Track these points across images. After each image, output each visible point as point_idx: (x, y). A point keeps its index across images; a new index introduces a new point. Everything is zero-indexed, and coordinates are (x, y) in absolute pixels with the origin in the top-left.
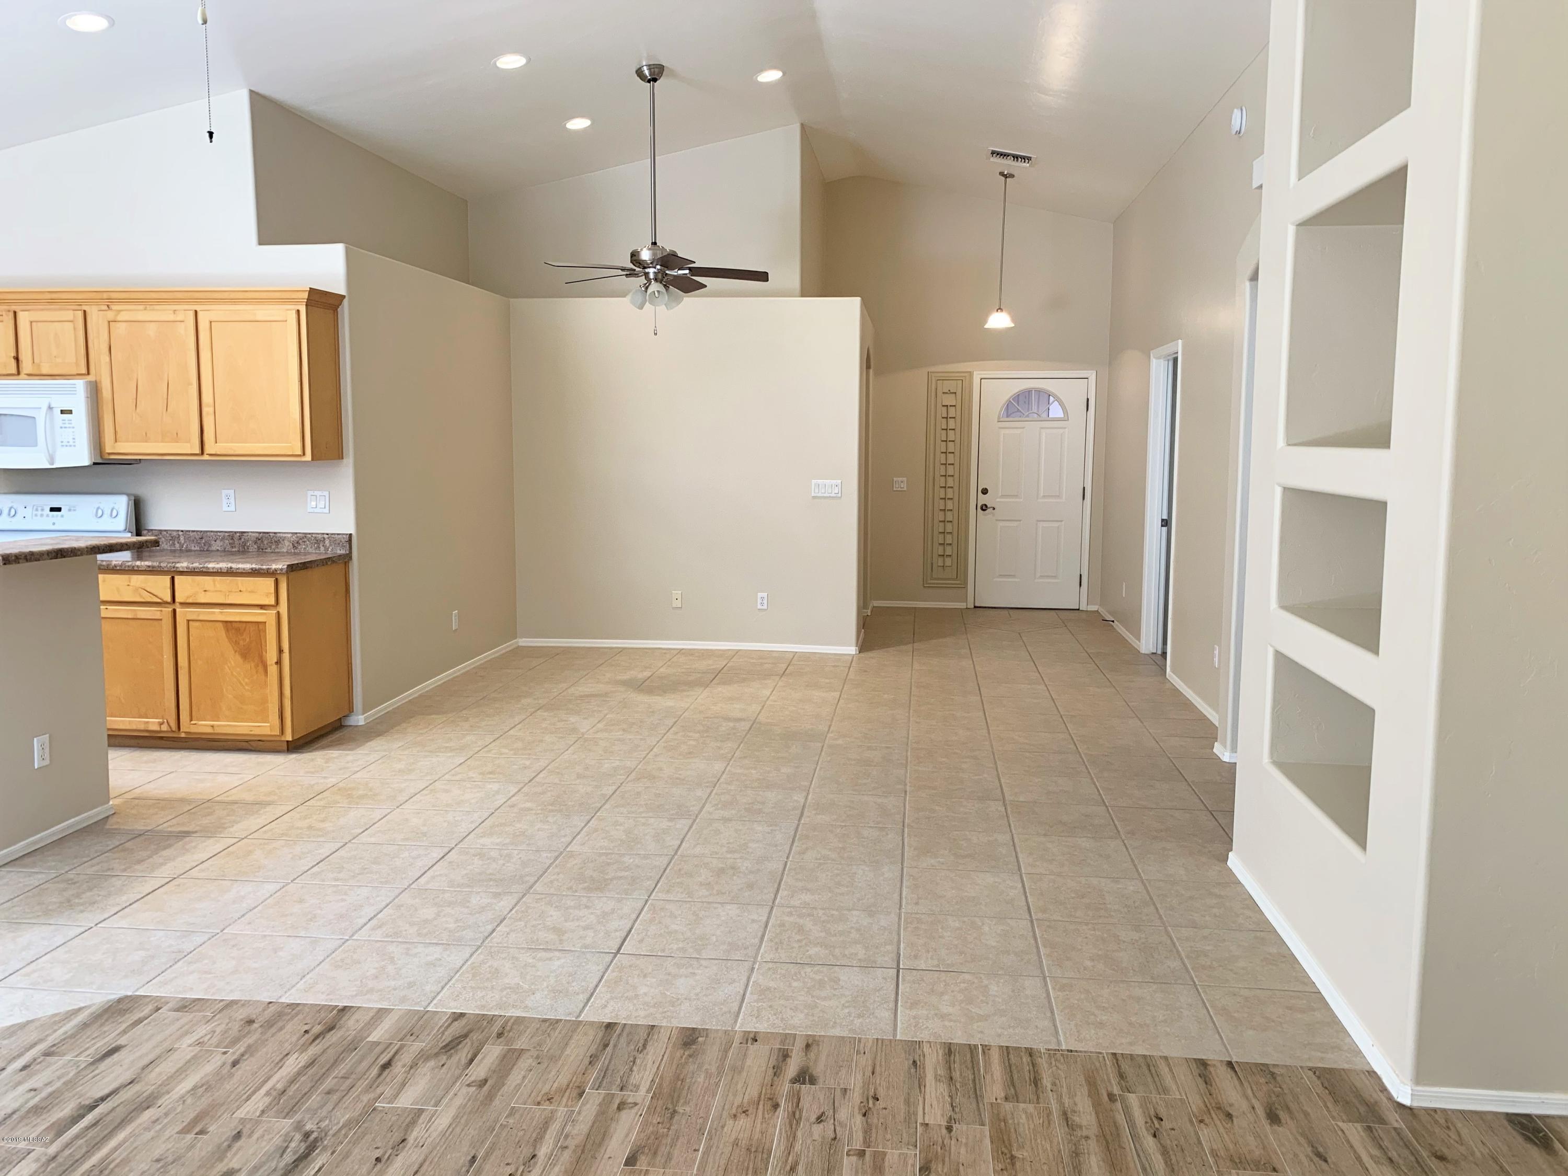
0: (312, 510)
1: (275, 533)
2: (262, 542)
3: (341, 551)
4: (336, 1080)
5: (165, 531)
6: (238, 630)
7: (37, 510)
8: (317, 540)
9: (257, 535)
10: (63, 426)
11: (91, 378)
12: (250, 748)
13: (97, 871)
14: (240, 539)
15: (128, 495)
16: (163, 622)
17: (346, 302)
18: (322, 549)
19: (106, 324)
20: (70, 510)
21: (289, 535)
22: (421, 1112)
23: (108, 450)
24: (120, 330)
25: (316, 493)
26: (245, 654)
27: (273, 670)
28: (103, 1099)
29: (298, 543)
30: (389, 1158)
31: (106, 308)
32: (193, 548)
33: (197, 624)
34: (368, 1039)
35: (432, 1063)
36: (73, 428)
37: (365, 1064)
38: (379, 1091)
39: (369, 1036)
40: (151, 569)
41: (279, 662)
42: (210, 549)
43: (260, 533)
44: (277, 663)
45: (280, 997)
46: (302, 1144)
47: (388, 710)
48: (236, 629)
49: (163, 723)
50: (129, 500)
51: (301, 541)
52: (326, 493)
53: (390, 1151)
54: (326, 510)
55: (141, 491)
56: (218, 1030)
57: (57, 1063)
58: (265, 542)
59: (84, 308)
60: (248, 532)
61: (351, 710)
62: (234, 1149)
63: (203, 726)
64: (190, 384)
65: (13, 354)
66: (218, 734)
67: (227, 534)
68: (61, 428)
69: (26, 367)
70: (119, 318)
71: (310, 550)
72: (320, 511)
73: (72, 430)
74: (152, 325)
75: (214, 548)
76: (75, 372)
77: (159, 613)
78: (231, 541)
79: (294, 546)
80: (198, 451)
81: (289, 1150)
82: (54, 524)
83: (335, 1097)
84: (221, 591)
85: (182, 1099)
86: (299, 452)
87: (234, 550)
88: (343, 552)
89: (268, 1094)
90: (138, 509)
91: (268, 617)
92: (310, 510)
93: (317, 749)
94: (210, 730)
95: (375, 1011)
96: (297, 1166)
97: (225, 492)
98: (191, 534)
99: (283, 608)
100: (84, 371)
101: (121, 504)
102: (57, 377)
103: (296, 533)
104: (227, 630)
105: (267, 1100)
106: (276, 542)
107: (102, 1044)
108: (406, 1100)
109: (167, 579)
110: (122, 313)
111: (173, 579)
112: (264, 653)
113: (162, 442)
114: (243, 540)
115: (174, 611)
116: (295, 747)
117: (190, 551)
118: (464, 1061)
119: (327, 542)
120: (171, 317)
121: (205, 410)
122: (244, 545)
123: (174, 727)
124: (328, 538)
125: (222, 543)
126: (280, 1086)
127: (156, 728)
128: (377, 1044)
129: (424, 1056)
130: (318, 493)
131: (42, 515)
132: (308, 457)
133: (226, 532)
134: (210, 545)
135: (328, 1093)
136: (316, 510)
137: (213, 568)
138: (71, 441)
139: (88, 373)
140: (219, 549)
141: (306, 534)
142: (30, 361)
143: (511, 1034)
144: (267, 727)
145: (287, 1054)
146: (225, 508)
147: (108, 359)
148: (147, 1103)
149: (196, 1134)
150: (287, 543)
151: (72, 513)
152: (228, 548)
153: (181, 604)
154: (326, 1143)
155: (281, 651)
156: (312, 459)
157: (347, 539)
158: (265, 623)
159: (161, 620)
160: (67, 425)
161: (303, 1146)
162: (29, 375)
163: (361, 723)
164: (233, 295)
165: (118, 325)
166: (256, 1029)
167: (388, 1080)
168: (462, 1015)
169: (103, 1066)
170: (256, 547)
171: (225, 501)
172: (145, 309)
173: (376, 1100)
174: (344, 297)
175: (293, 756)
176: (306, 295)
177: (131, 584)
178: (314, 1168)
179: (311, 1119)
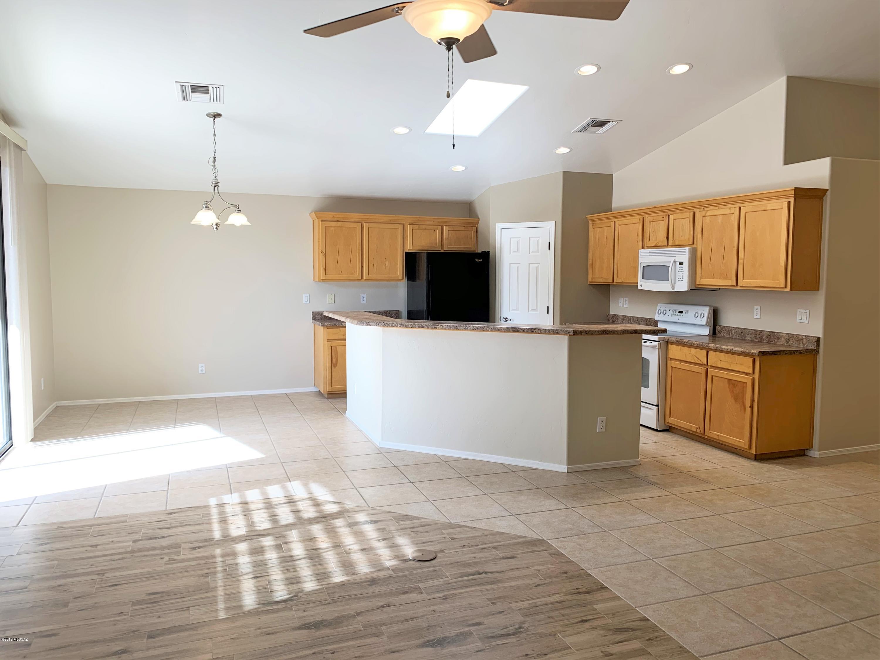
0: (799, 321)
1: (778, 333)
2: (771, 337)
3: (812, 347)
4: (560, 614)
5: (727, 327)
6: (733, 385)
7: (674, 312)
8: (799, 339)
9: (768, 333)
10: (679, 270)
11: (694, 246)
12: (738, 453)
13: (601, 487)
14: (760, 335)
15: (710, 306)
16: (702, 374)
17: (828, 193)
18: (802, 345)
19: (702, 217)
20: (686, 313)
21: (785, 335)
22: (569, 648)
23: (697, 283)
24: (707, 219)
25: (802, 311)
26: (736, 399)
27: (748, 410)
28: (486, 573)
29: (789, 340)
30: (531, 657)
31: (702, 209)
32: (738, 338)
33: (716, 378)
34: (593, 606)
35: (602, 632)
36: (683, 271)
37: (577, 615)
38: (567, 629)
39: (595, 605)
40: (698, 346)
41: (752, 407)
42: (745, 339)
43: (770, 332)
44: (750, 407)
45: (589, 569)
46: (514, 630)
47: (845, 453)
48: (733, 384)
49: (697, 428)
50: (710, 309)
51: (790, 339)
52: (808, 311)
53: (535, 655)
54: (807, 321)
55: (717, 305)
56: (552, 569)
57: (494, 552)
58: (772, 338)
59: (694, 210)
60: (764, 331)
61: (811, 447)
62: (494, 616)
63: (714, 434)
64: (734, 247)
65: (666, 236)
66: (720, 440)
67: (754, 331)
68: (679, 271)
69: (671, 242)
70: (707, 215)
71: (795, 345)
72: (804, 321)
73: (683, 272)
74: (720, 217)
75: (747, 338)
76: (687, 244)
77: (701, 369)
78: (755, 335)
79: (787, 342)
80: (734, 284)
81: (507, 629)
82: (679, 319)
83: (550, 620)
84: (727, 362)
85: (505, 588)
86: (783, 286)
87: (756, 340)
88: (813, 348)
89: (530, 604)
90: (715, 315)
91: (748, 380)
92: (798, 321)
93: (776, 464)
94: (716, 437)
95: (615, 595)
96: (501, 636)
97: (756, 307)
98: (737, 330)
99: (756, 376)
100: (691, 243)
101: (706, 311)
102: (682, 246)
103: (789, 334)
104: (729, 384)
105: (528, 606)
106: (777, 338)
107: (511, 553)
108: (568, 640)
109: (705, 352)
110: (709, 212)
111: (708, 352)
112: (745, 400)
113: (720, 279)
114: (761, 335)
115: (707, 369)
116: (759, 458)
117: (735, 339)
118: (616, 640)
119: (804, 340)
120: (729, 212)
121: (740, 261)
122: (761, 338)
123: (702, 432)
124: (805, 338)
125: (751, 336)
126: (538, 604)
127: (694, 430)
128: (595, 610)
129: (603, 627)
130: (803, 311)
131: (675, 314)
132: (788, 289)
133: (753, 330)
134: (745, 337)
135: (549, 617)
136: (801, 321)
137: (724, 349)
138: (682, 278)
139: (693, 244)
140: (749, 339)
141: (793, 334)
142: (672, 239)
143: (655, 643)
144: (742, 442)
145: (558, 593)
146: (755, 317)
147: (701, 236)
148: (494, 582)
149: (491, 603)
150: (783, 339)
151: (687, 314)
152: (754, 339)
153: (711, 366)
154: (521, 635)
155: (753, 401)
156: (791, 290)
157: (816, 340)
158: (746, 383)
159: (701, 373)
160: (681, 270)
161: (514, 631)
162: (672, 246)
163: (817, 456)
164: (757, 197)
165: (706, 218)
166: (563, 577)
167: (576, 627)
168: (648, 620)
169: (502, 561)
170: (767, 340)
171: (755, 312)
172: (719, 208)
173: (560, 632)
174: (827, 190)
175: (756, 463)
176: (793, 192)
177: (691, 353)
178: (505, 641)
179: (529, 623)
